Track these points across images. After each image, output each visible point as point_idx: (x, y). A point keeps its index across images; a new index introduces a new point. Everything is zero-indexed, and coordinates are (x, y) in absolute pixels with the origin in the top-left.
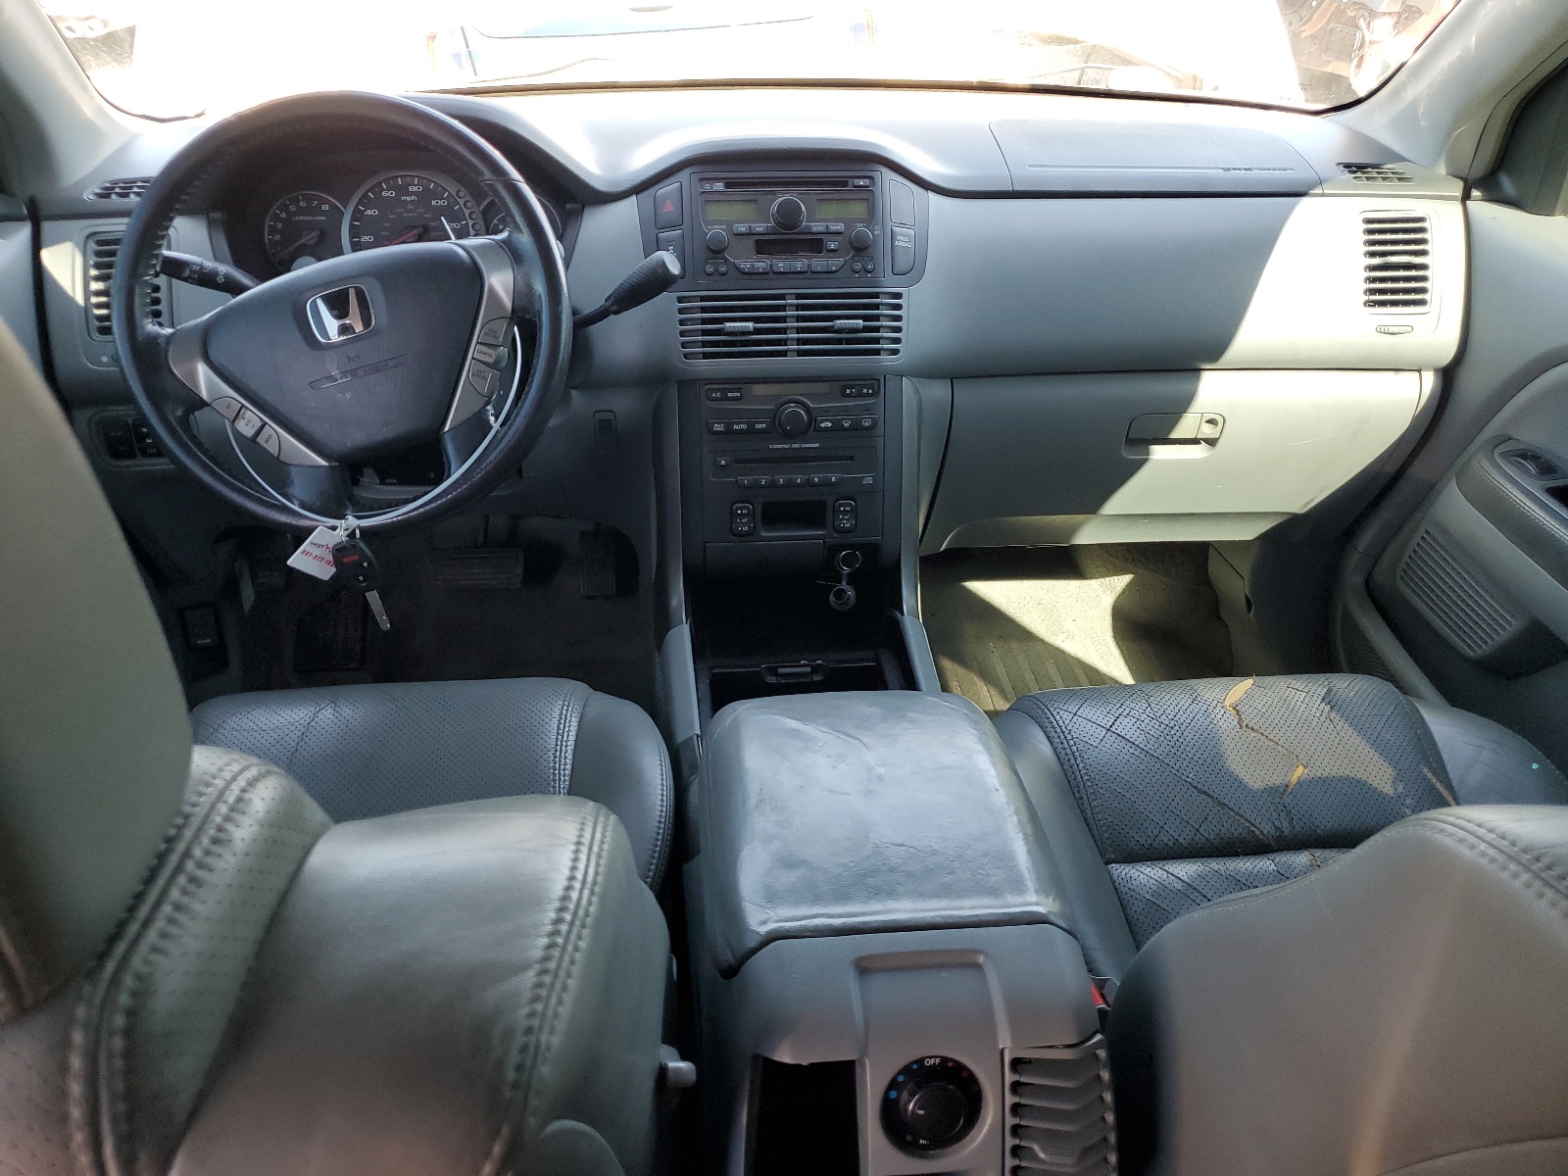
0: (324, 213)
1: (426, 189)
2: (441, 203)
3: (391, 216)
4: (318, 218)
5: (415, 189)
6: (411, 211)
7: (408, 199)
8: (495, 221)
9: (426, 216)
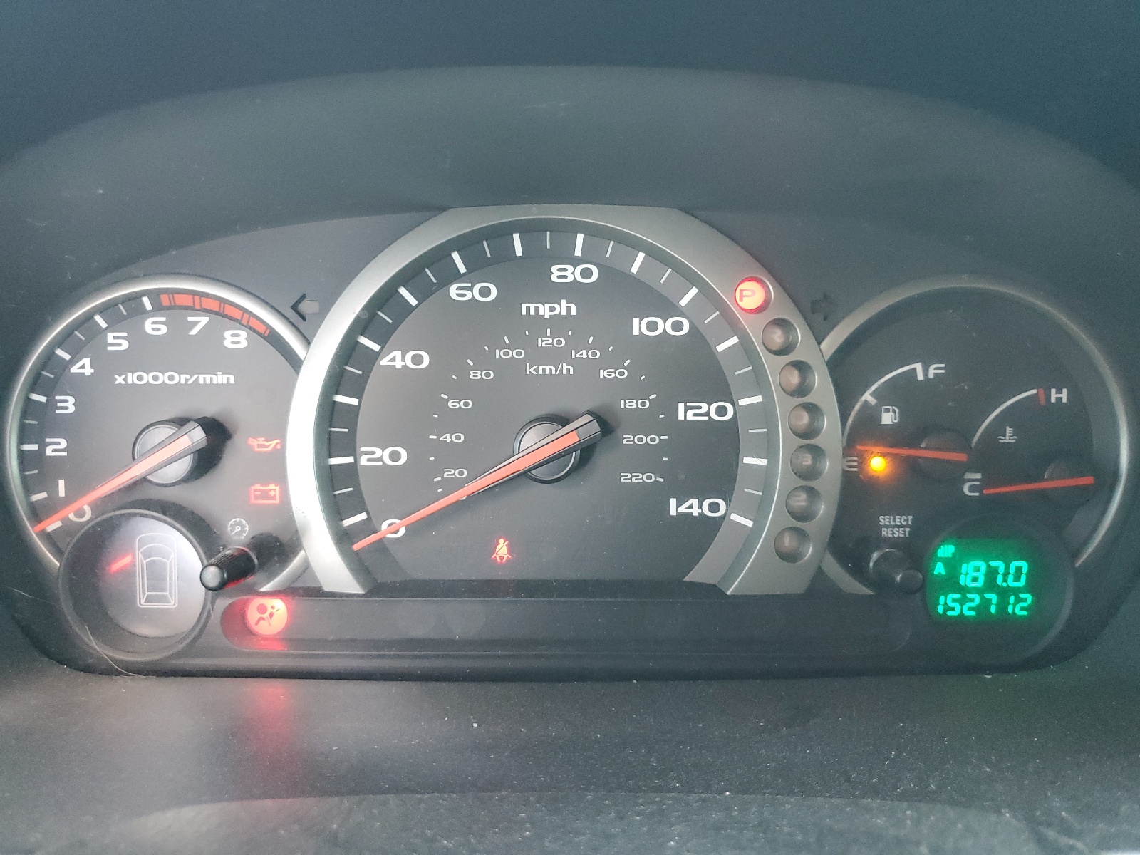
0: (226, 360)
1: (614, 276)
2: (665, 326)
3: (476, 375)
4: (206, 379)
5: (572, 274)
6: (554, 356)
7: (545, 311)
8: (868, 397)
9: (604, 374)
